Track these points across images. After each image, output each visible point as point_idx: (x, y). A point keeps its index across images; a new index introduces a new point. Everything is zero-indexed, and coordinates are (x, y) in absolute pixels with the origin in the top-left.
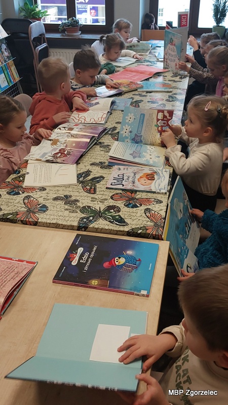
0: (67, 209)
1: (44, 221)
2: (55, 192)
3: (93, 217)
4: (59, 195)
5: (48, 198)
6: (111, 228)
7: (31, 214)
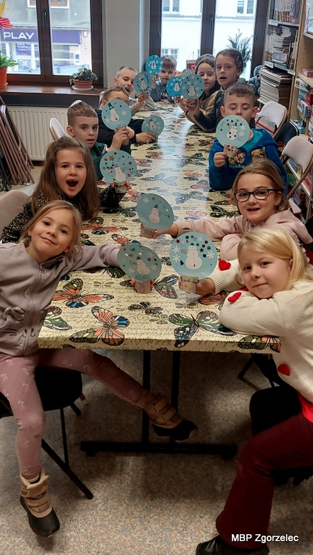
0: (152, 320)
1: (131, 337)
2: (126, 300)
3: (190, 328)
4: (133, 303)
5: (121, 307)
6: (217, 339)
7: (112, 329)
